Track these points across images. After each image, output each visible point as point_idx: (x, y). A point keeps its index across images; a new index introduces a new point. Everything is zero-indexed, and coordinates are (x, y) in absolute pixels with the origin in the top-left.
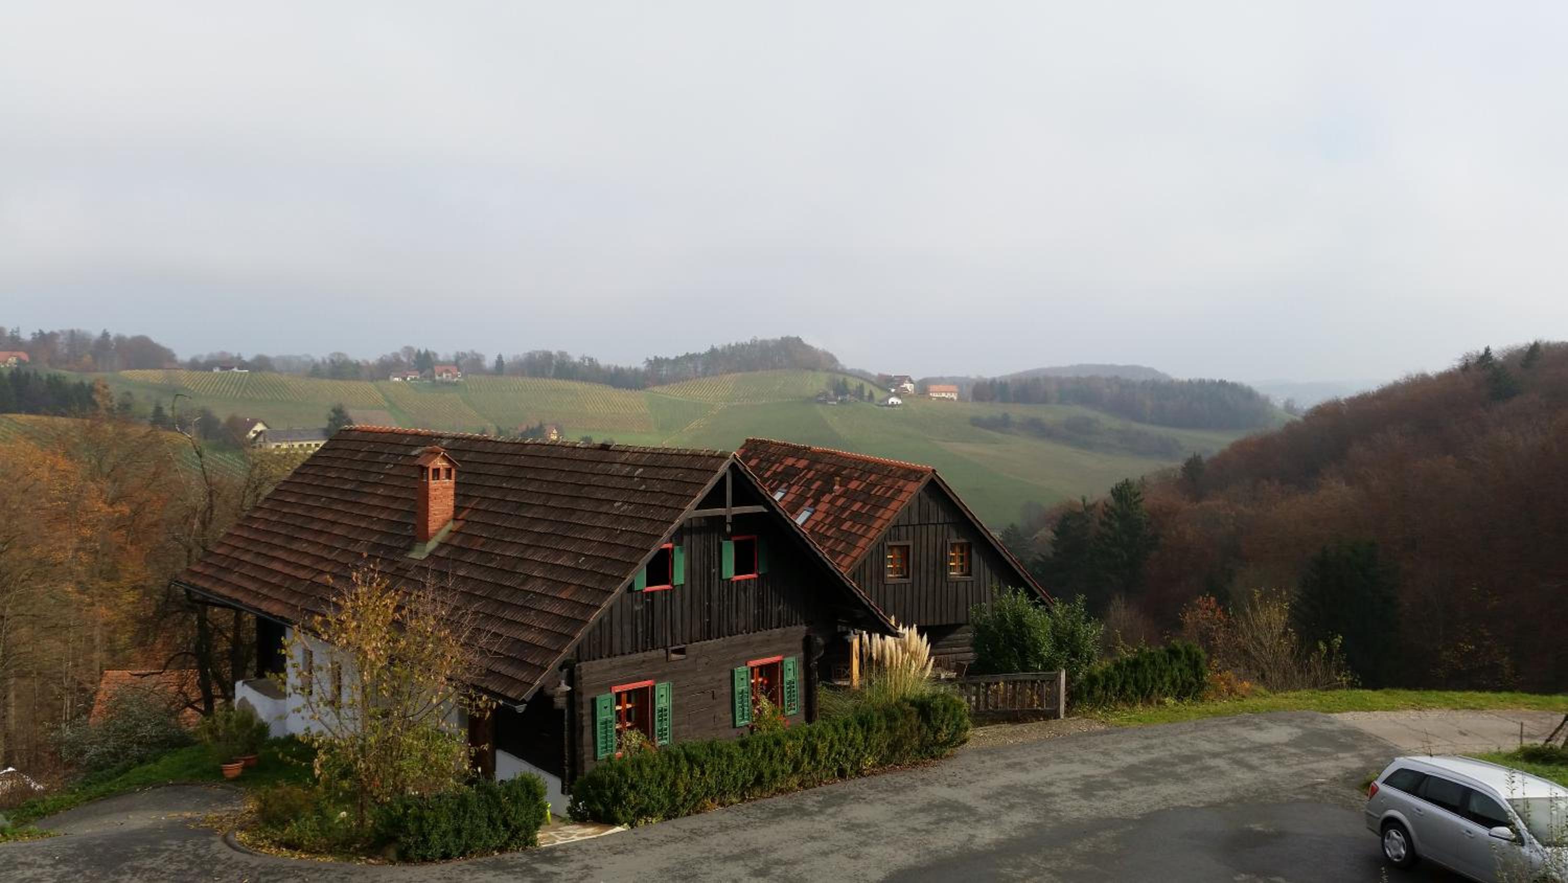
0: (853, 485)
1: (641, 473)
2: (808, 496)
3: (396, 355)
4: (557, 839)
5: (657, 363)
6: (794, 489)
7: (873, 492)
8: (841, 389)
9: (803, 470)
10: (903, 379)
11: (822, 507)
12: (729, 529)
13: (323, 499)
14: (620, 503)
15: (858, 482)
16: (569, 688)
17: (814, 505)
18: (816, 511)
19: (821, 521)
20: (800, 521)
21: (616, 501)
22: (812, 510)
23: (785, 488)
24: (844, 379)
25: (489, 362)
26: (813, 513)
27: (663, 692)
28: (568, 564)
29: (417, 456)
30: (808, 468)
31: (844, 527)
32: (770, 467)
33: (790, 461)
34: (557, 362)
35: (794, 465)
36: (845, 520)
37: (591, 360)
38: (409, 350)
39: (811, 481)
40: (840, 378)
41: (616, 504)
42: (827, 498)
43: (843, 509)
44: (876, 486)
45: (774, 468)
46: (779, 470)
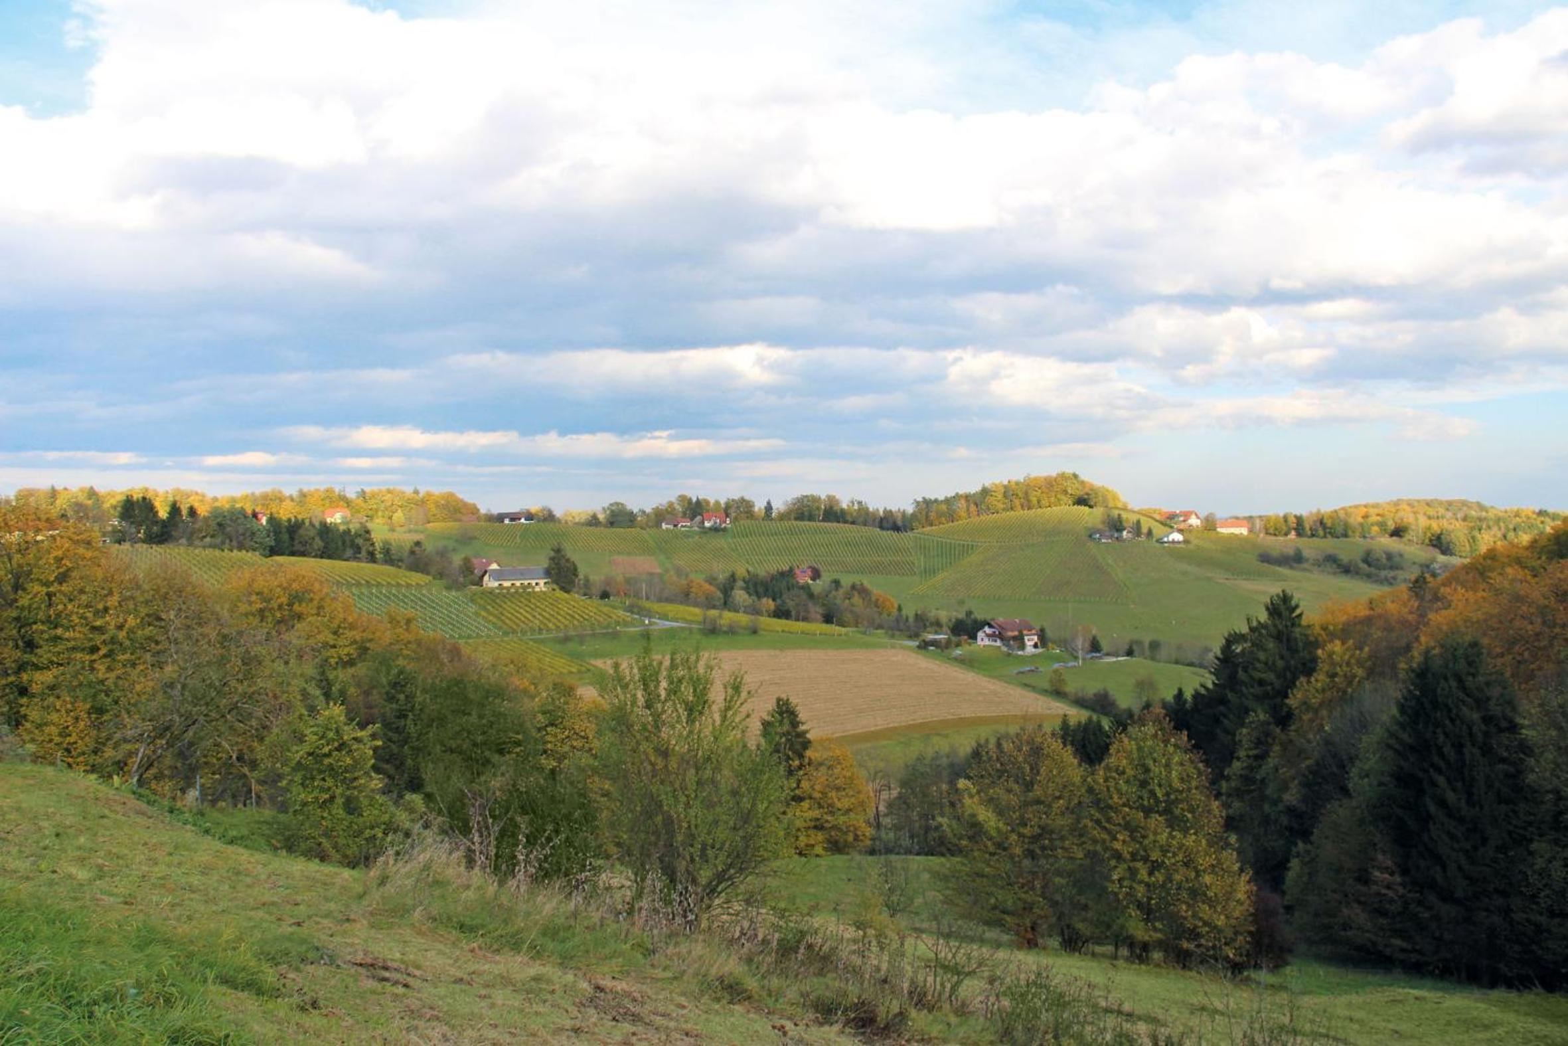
3: (671, 504)
5: (927, 505)
8: (1116, 526)
10: (1187, 515)
24: (1119, 515)
25: (759, 506)
34: (825, 506)
37: (860, 503)
38: (682, 499)
40: (1116, 512)
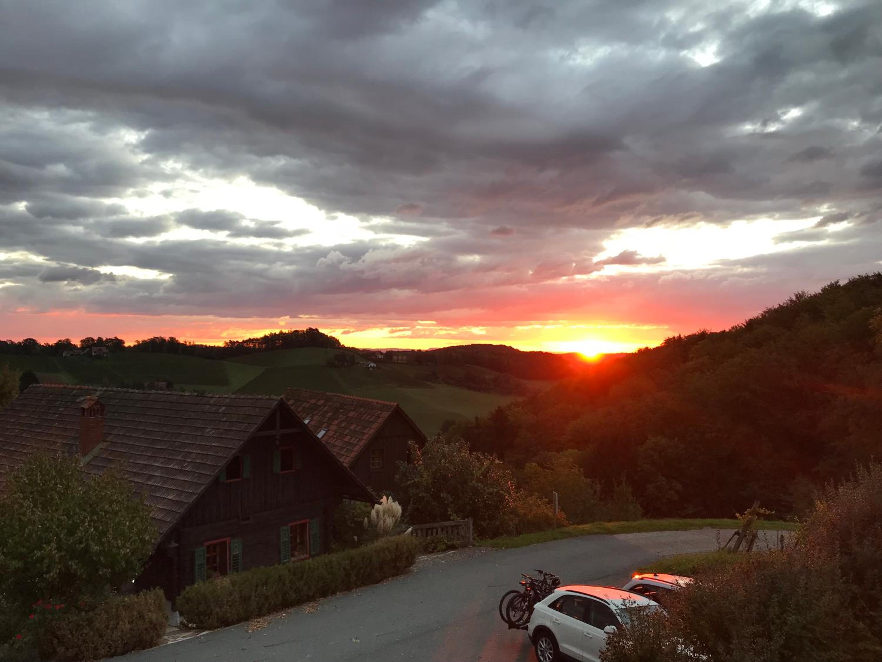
0: (351, 414)
1: (224, 410)
2: (324, 421)
4: (169, 641)
5: (231, 344)
6: (316, 418)
7: (362, 418)
8: (341, 359)
9: (321, 406)
11: (333, 427)
12: (277, 442)
13: (17, 431)
14: (210, 429)
15: (354, 413)
16: (177, 545)
17: (328, 427)
18: (329, 430)
19: (332, 436)
20: (320, 436)
21: (207, 428)
22: (326, 429)
23: (310, 417)
24: (343, 353)
26: (327, 432)
27: (236, 545)
28: (176, 467)
29: (81, 402)
30: (324, 405)
31: (346, 440)
32: (302, 405)
33: (313, 401)
34: (169, 343)
35: (315, 403)
36: (346, 435)
39: (326, 412)
41: (207, 430)
42: (336, 422)
43: (345, 428)
44: (364, 414)
45: (303, 406)
46: (307, 406)
